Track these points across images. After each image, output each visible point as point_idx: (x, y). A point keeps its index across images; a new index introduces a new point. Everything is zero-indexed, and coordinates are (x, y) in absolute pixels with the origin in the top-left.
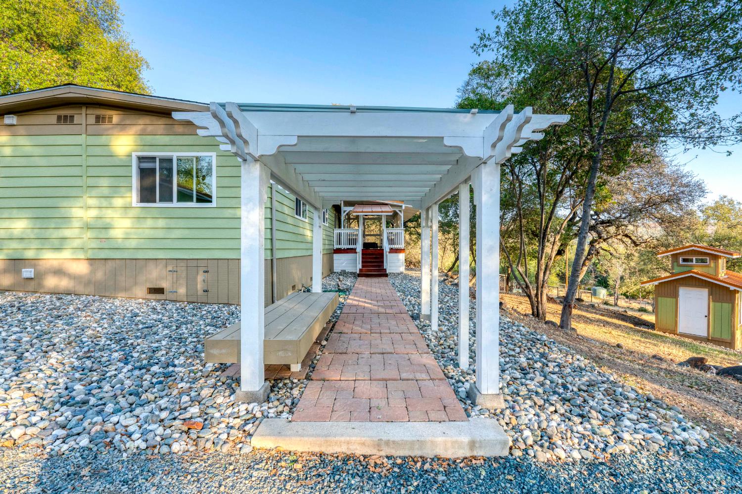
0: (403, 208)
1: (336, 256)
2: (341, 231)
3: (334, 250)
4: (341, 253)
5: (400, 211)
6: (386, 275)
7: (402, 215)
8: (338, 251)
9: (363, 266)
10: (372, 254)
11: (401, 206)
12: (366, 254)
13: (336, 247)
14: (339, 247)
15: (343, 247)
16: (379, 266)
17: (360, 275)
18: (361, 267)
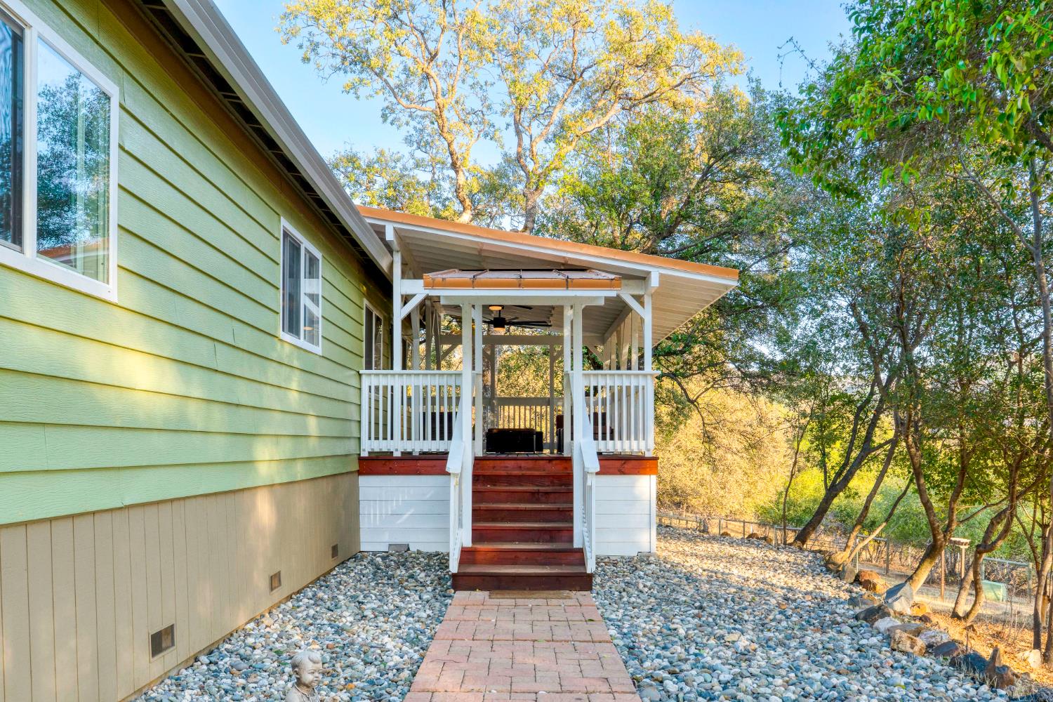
0: (655, 281)
1: (370, 486)
2: (389, 381)
3: (361, 459)
4: (391, 472)
5: (639, 299)
6: (584, 582)
7: (646, 313)
8: (377, 464)
9: (478, 535)
10: (520, 479)
11: (643, 278)
12: (494, 480)
13: (369, 446)
14: (381, 446)
15: (397, 446)
16: (551, 535)
17: (461, 582)
18: (468, 543)
